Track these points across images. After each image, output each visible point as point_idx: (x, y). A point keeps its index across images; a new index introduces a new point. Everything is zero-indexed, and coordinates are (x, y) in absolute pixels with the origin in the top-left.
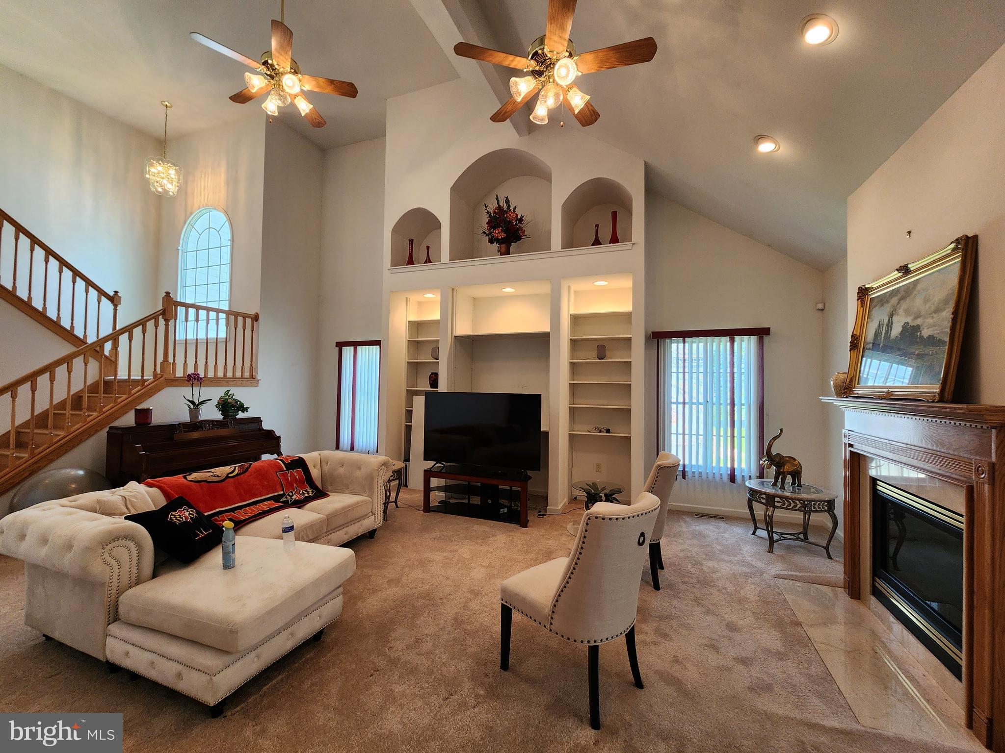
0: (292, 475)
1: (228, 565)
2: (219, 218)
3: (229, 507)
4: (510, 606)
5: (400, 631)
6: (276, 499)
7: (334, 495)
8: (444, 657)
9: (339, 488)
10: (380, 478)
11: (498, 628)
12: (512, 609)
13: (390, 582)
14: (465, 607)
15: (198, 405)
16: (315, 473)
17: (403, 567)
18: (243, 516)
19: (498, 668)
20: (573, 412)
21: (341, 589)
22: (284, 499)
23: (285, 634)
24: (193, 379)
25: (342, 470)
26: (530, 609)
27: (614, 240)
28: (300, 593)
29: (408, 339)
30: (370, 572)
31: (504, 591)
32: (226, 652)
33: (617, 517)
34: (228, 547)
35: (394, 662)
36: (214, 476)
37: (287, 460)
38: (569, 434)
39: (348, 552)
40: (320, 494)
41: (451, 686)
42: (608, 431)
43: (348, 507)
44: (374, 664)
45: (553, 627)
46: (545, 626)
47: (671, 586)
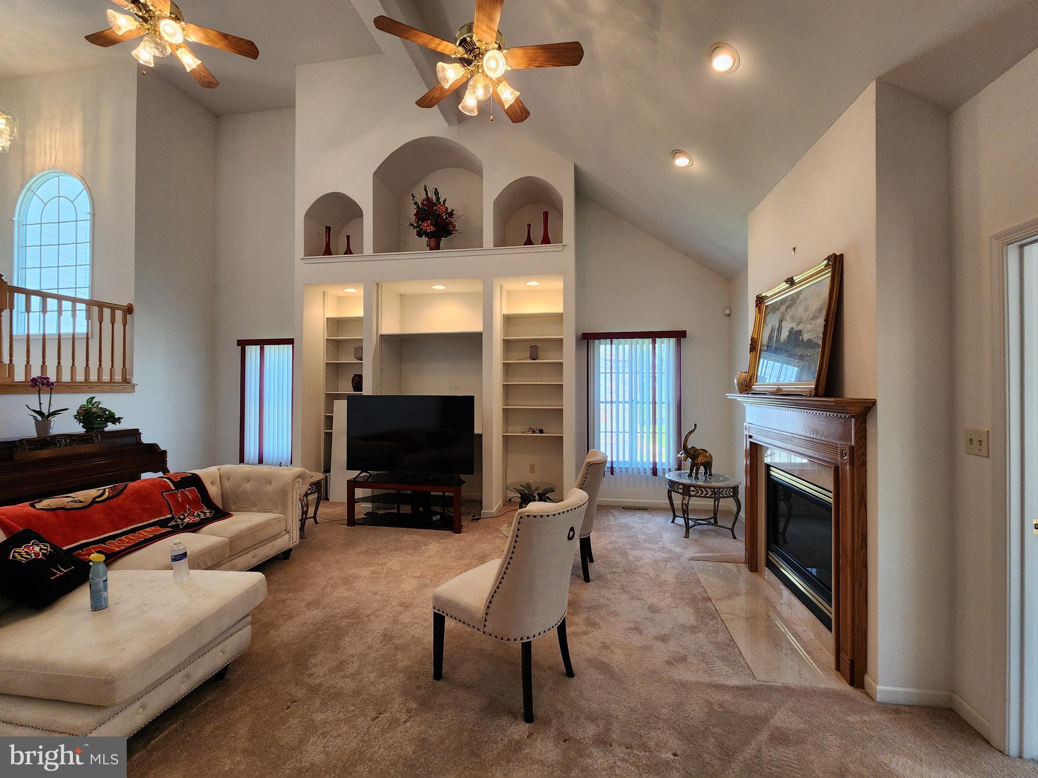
0: (183, 494)
1: (98, 604)
2: (74, 186)
4: (443, 614)
5: (321, 656)
6: (162, 524)
7: (238, 514)
8: (372, 676)
9: (245, 506)
10: (295, 492)
11: (431, 638)
12: (445, 617)
13: (309, 605)
14: (395, 621)
15: (48, 416)
16: (213, 491)
17: (324, 588)
18: (117, 547)
19: (431, 678)
20: (507, 413)
21: (249, 618)
22: (173, 523)
23: (178, 677)
24: (40, 385)
25: (248, 486)
26: (463, 614)
27: (546, 240)
28: (197, 628)
29: (326, 337)
30: (284, 597)
31: (436, 599)
32: (99, 707)
33: (547, 514)
34: (97, 584)
35: (314, 690)
36: (75, 502)
37: (176, 477)
38: (503, 436)
39: (258, 576)
40: (221, 514)
41: (380, 704)
42: (541, 431)
43: (256, 526)
44: (290, 695)
45: (486, 629)
46: (478, 629)
47: (600, 577)
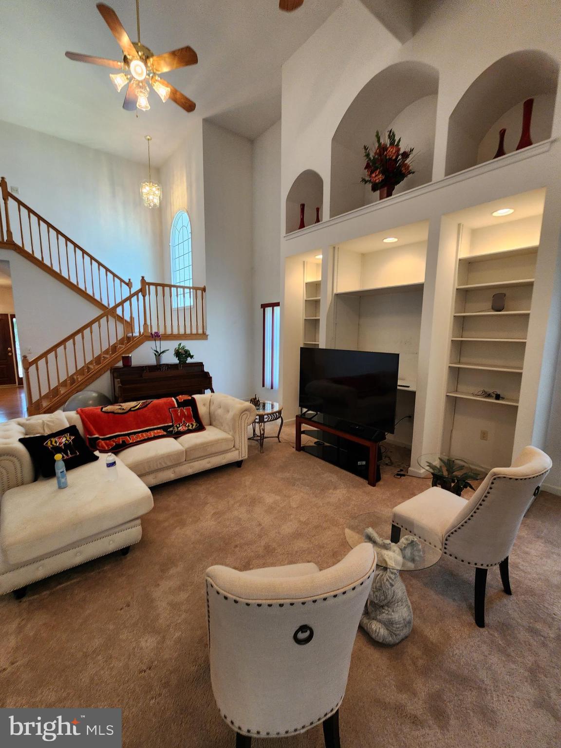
0: (182, 411)
1: (60, 485)
3: (126, 432)
5: (178, 569)
6: (165, 429)
9: (213, 424)
10: (243, 421)
13: (215, 514)
15: (161, 354)
16: (203, 410)
20: (456, 374)
22: (171, 429)
24: (156, 337)
27: (525, 142)
29: (305, 298)
34: (58, 473)
36: (121, 409)
37: (181, 399)
38: (447, 396)
40: (200, 428)
42: (498, 397)
